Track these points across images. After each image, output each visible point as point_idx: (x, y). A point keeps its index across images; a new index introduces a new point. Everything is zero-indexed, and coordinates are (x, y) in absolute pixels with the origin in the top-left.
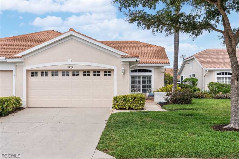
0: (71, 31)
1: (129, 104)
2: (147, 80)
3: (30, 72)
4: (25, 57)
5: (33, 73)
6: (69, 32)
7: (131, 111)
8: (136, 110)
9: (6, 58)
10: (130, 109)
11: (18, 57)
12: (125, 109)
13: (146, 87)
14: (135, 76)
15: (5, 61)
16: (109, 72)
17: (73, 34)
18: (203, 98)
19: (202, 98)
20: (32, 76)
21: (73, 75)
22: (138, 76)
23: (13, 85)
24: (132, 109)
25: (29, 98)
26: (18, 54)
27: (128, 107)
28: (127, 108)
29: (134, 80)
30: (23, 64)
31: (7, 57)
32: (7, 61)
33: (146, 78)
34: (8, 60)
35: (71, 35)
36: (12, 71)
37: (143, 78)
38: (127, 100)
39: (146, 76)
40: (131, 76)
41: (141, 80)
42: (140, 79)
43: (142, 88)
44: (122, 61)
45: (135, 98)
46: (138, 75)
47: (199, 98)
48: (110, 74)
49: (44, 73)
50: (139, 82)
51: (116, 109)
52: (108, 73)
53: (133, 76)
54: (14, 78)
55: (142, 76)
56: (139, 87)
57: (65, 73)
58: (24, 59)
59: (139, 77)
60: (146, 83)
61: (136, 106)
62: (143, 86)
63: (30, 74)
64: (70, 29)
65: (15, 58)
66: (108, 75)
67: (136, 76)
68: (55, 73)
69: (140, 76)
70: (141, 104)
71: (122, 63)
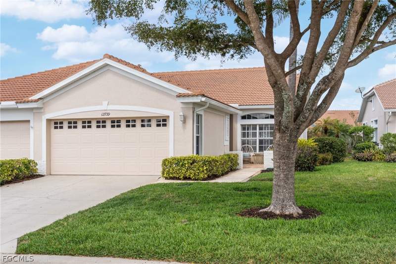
0: (106, 59)
1: (184, 170)
2: (268, 132)
3: (53, 123)
4: (45, 100)
5: (58, 124)
6: (103, 60)
7: (188, 181)
8: (196, 180)
9: (17, 103)
10: (185, 178)
11: (32, 101)
12: (178, 179)
13: (266, 143)
14: (248, 125)
15: (16, 106)
16: (164, 120)
17: (108, 63)
18: (371, 160)
19: (368, 160)
20: (56, 128)
21: (112, 125)
22: (253, 125)
23: (31, 143)
24: (189, 179)
25: (52, 162)
26: (34, 97)
27: (182, 175)
28: (181, 177)
29: (246, 131)
30: (42, 111)
31: (19, 101)
32: (19, 107)
33: (267, 129)
34: (21, 106)
35: (107, 65)
36: (29, 121)
37: (261, 129)
38: (181, 164)
39: (265, 125)
40: (242, 125)
41: (258, 131)
42: (256, 130)
43: (259, 144)
44: (182, 103)
45: (194, 162)
46: (253, 123)
47: (365, 161)
48: (165, 123)
49: (72, 124)
50: (254, 135)
51: (166, 178)
52: (162, 122)
53: (245, 125)
54: (32, 131)
55: (259, 125)
56: (255, 143)
57: (101, 123)
58: (44, 104)
59: (254, 127)
60: (266, 136)
61: (195, 174)
62: (261, 142)
63: (53, 125)
64: (105, 55)
65: (28, 102)
66: (163, 124)
67: (250, 125)
68: (87, 124)
69: (256, 125)
70: (203, 171)
71: (181, 105)
